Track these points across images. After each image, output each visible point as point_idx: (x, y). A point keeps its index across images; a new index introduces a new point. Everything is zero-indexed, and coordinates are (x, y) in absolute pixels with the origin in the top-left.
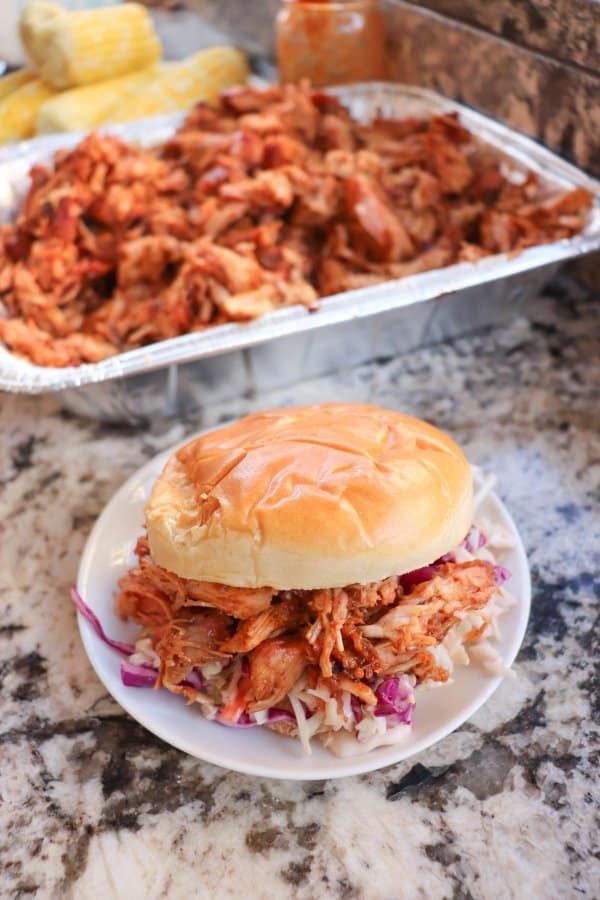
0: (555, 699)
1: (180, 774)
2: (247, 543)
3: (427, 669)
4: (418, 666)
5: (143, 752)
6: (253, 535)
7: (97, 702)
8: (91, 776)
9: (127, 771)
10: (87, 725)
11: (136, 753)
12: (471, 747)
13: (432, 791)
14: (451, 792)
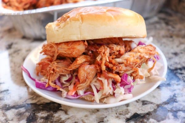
0: (179, 96)
1: (53, 118)
2: (78, 24)
3: (136, 74)
4: (133, 73)
5: (41, 112)
6: (79, 21)
7: (27, 100)
8: (23, 119)
9: (35, 118)
10: (23, 106)
11: (39, 113)
12: (153, 108)
13: (141, 120)
14: (148, 120)
